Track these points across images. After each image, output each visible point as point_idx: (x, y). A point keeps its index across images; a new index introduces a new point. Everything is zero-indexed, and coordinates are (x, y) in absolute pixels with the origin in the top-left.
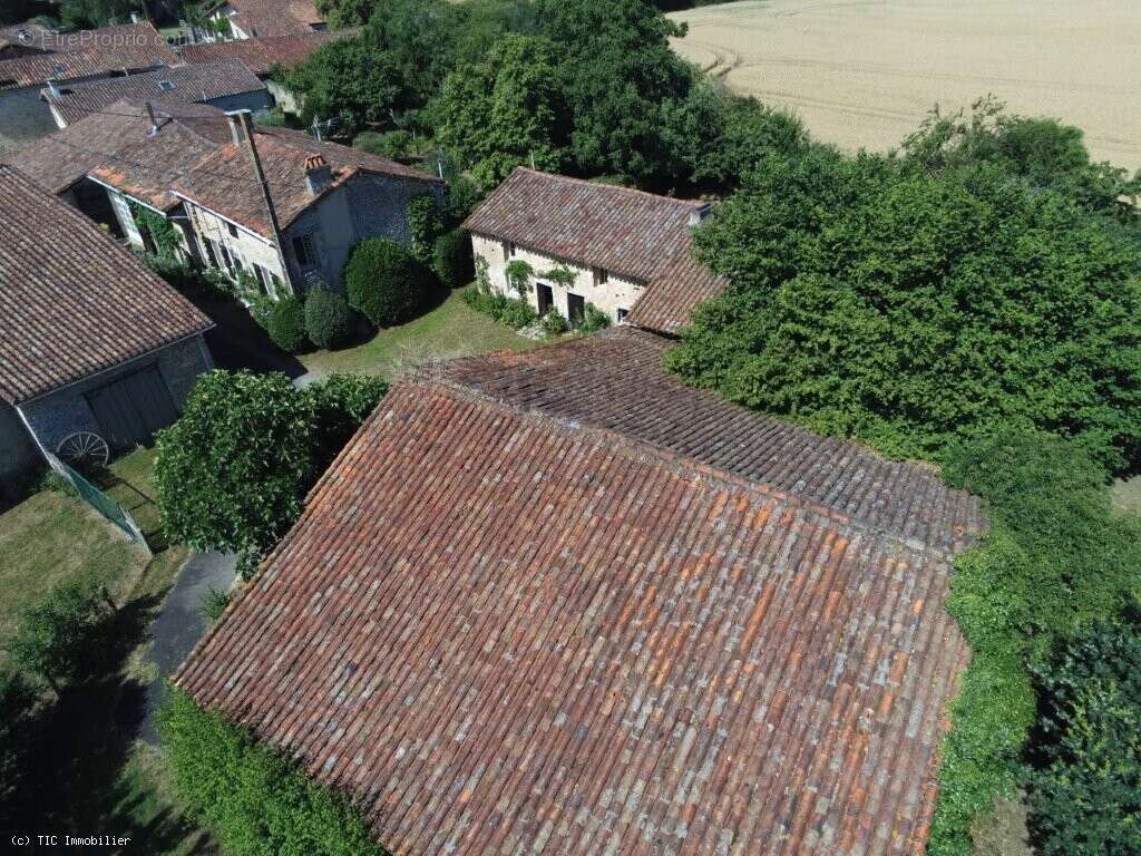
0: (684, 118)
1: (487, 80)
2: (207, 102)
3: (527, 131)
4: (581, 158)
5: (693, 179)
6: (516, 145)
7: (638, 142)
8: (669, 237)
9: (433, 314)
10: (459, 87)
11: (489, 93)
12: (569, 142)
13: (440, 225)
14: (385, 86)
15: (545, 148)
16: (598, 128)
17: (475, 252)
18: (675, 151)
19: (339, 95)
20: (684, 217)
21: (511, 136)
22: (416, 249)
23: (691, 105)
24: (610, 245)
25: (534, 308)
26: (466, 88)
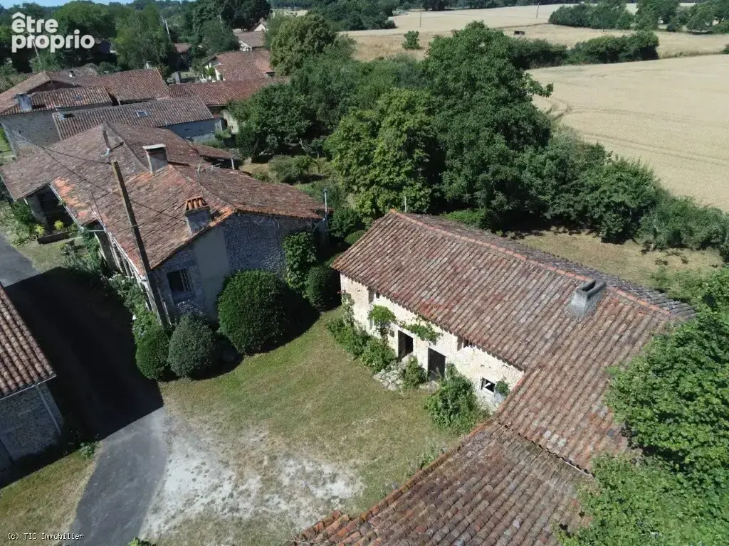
0: (544, 164)
1: (374, 124)
2: (168, 127)
3: (403, 170)
4: (449, 195)
5: (548, 215)
6: (392, 183)
7: (502, 186)
8: (548, 314)
9: (298, 340)
10: (349, 130)
11: (374, 135)
12: (440, 181)
13: (313, 258)
14: (300, 121)
15: (418, 185)
16: (467, 171)
17: (342, 288)
18: (533, 192)
19: (265, 125)
20: (565, 292)
21: (390, 173)
22: (289, 278)
23: (551, 153)
24: (479, 312)
25: (393, 350)
26: (355, 131)
